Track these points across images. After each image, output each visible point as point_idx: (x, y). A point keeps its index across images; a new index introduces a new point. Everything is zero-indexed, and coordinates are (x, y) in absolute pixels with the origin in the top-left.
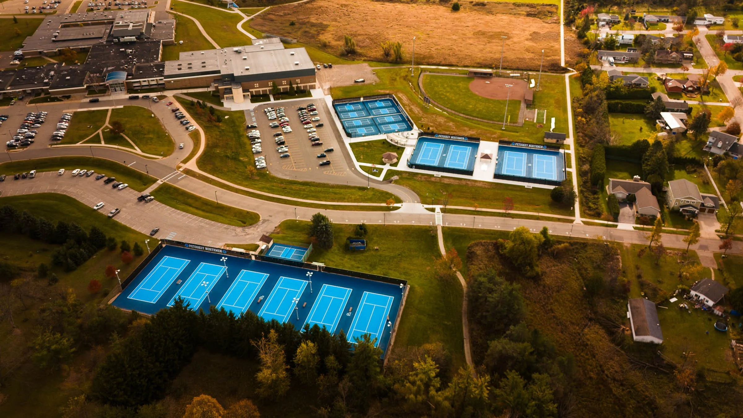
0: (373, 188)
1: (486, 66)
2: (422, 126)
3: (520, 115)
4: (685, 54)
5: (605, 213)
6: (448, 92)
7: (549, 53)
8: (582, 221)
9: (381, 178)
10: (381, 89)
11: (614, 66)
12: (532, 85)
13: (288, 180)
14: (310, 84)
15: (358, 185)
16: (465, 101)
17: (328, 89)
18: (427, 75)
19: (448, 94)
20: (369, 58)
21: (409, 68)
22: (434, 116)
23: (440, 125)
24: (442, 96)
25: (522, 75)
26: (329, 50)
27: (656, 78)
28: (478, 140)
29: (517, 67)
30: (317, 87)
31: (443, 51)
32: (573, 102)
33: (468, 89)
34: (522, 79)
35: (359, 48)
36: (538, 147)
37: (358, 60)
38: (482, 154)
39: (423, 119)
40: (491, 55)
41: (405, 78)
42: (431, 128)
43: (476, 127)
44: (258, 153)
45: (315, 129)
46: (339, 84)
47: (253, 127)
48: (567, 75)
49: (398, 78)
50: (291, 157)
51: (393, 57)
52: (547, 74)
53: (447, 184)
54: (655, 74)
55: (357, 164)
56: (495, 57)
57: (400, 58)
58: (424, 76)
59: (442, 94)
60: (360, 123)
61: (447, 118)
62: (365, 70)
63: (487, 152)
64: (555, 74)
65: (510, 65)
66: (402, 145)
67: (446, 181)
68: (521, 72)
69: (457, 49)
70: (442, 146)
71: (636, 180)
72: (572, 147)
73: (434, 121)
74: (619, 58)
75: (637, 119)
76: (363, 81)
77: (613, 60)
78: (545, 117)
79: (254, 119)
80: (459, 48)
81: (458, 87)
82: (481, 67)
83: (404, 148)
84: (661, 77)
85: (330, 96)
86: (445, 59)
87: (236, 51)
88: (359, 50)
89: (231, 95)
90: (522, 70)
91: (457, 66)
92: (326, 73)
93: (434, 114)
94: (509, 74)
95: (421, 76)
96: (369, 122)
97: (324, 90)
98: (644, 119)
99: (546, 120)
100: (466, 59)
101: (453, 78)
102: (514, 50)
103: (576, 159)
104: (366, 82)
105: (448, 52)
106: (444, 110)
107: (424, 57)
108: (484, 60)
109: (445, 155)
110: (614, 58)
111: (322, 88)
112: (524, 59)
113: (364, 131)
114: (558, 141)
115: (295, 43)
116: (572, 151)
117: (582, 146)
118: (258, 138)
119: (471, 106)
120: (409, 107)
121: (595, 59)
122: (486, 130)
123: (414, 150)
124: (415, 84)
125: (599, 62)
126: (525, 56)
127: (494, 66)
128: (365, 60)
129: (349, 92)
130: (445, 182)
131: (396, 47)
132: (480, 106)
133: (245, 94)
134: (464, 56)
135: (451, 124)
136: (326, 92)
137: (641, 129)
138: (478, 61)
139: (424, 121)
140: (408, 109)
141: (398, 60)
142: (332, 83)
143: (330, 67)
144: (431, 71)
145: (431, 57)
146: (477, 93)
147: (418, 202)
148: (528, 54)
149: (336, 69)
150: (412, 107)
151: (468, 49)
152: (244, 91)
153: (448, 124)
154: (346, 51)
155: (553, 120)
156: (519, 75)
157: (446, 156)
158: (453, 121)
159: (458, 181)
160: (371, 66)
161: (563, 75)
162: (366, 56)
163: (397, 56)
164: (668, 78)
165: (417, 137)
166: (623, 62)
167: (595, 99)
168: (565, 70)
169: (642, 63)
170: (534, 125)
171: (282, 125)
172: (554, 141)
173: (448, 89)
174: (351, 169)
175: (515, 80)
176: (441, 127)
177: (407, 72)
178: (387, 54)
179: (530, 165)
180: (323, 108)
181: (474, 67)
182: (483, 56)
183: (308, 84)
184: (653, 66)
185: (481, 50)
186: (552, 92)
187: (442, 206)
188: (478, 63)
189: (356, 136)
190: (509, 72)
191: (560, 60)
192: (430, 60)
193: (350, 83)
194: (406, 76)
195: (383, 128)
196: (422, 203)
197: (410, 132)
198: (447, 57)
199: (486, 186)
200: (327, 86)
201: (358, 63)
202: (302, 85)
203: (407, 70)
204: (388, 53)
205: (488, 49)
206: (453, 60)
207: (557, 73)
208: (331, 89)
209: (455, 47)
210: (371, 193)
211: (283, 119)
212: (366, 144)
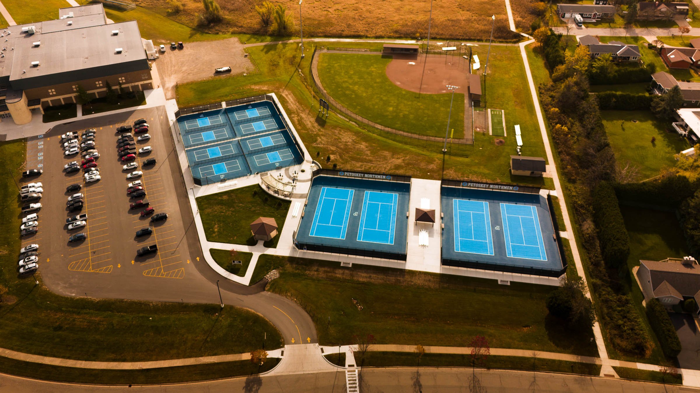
0: (231, 307)
1: (407, 36)
2: (318, 154)
3: (467, 123)
4: (678, 7)
5: (651, 345)
6: (355, 84)
7: (490, 9)
8: (614, 368)
9: (246, 280)
10: (255, 84)
11: (583, 27)
12: (476, 65)
13: (72, 299)
14: (142, 83)
15: (204, 302)
16: (381, 99)
17: (173, 87)
18: (324, 55)
19: (356, 88)
20: (240, 29)
21: (298, 43)
22: (337, 132)
23: (346, 149)
24: (347, 92)
25: (459, 49)
26: (184, 18)
27: (646, 45)
28: (409, 178)
29: (451, 35)
30: (155, 84)
31: (345, 12)
32: (540, 93)
33: (384, 78)
34: (461, 55)
35: (227, 13)
36: (505, 187)
37: (224, 33)
38: (418, 211)
39: (319, 140)
40: (412, 16)
41: (292, 61)
42: (332, 157)
43: (403, 150)
44: (30, 234)
45: (140, 173)
46: (191, 78)
47: (34, 176)
48: (522, 45)
49: (281, 63)
50: (88, 240)
51: (274, 27)
52: (494, 44)
53: (363, 283)
54: (642, 39)
55: (206, 246)
56: (418, 20)
57: (285, 28)
58: (319, 57)
59: (347, 88)
60: (218, 152)
61: (357, 133)
62: (234, 50)
63: (425, 206)
64: (505, 45)
65: (441, 32)
66: (286, 196)
67: (362, 277)
68: (457, 43)
69: (364, 9)
70: (351, 192)
71: (688, 264)
72: (557, 183)
73: (336, 142)
74: (587, 14)
75: (641, 121)
76: (229, 71)
77: (582, 19)
78: (504, 124)
79: (41, 156)
80: (368, 7)
81: (370, 74)
82: (400, 38)
83: (290, 202)
84: (654, 44)
85: (174, 101)
86: (349, 26)
87: (26, 32)
88: (227, 16)
89: (7, 112)
90: (458, 39)
91: (367, 37)
92: (173, 59)
93: (335, 127)
94: (440, 47)
95: (316, 55)
96: (233, 150)
97: (166, 90)
98: (652, 120)
99: (507, 129)
100: (378, 24)
101: (362, 57)
102: (442, 7)
103: (568, 210)
104: (232, 72)
105: (352, 14)
106: (351, 119)
107: (320, 24)
108: (403, 26)
109: (356, 214)
110: (582, 15)
111: (163, 86)
112: (458, 21)
113: (224, 168)
114: (532, 173)
115: (133, 9)
116: (558, 193)
117: (574, 182)
118: (36, 200)
119: (391, 109)
120: (298, 115)
121: (555, 18)
122: (419, 155)
123: (306, 205)
124: (307, 71)
125: (562, 22)
126: (460, 17)
127: (418, 35)
128: (233, 33)
129: (204, 92)
130: (361, 280)
131: (277, 12)
132: (405, 109)
133: (33, 107)
134: (375, 20)
135: (363, 146)
136: (169, 94)
137: (653, 140)
138: (395, 27)
139: (322, 142)
140: (296, 119)
141: (283, 30)
142: (180, 75)
143: (181, 47)
144: (330, 47)
145: (329, 23)
146: (398, 83)
147: (312, 342)
148: (462, 12)
149: (189, 49)
150: (303, 115)
151: (380, 9)
152: (31, 102)
153: (358, 146)
154: (207, 18)
155: (517, 128)
156: (455, 48)
157: (359, 215)
158: (366, 139)
159: (381, 276)
160: (242, 43)
161: (516, 45)
162: (236, 26)
163: (279, 25)
164: (666, 46)
165: (310, 177)
166: (594, 21)
167: (575, 89)
168: (518, 38)
169: (620, 21)
170: (490, 140)
171: (87, 166)
172: (528, 173)
173: (356, 78)
174: (193, 259)
175: (449, 57)
176: (347, 152)
177: (296, 50)
178: (266, 22)
179: (497, 228)
180: (161, 124)
181: (390, 37)
182: (402, 19)
183: (140, 83)
184: (636, 25)
185: (398, 10)
186: (507, 76)
187: (356, 347)
188: (396, 32)
189: (208, 182)
190: (440, 43)
191: (507, 20)
192: (328, 29)
193: (208, 74)
194: (294, 57)
195: (256, 160)
196: (321, 344)
197: (296, 168)
198: (351, 22)
199: (432, 285)
200: (171, 83)
201: (224, 38)
202: (129, 85)
203: (295, 46)
204: (267, 20)
205: (407, 8)
206: (360, 27)
207: (507, 42)
208: (177, 87)
209: (361, 6)
210: (225, 321)
211: (89, 154)
212: (225, 197)
